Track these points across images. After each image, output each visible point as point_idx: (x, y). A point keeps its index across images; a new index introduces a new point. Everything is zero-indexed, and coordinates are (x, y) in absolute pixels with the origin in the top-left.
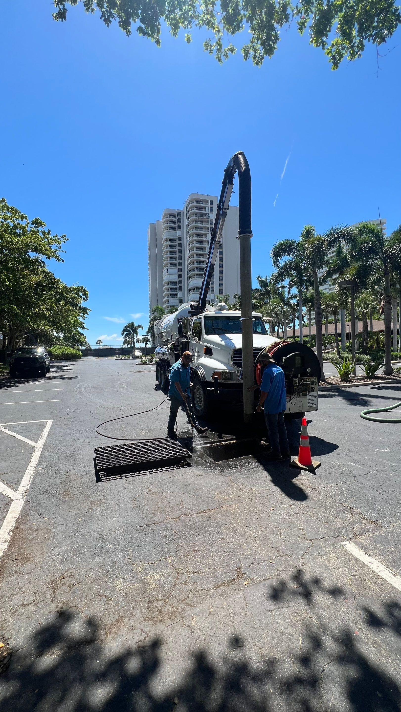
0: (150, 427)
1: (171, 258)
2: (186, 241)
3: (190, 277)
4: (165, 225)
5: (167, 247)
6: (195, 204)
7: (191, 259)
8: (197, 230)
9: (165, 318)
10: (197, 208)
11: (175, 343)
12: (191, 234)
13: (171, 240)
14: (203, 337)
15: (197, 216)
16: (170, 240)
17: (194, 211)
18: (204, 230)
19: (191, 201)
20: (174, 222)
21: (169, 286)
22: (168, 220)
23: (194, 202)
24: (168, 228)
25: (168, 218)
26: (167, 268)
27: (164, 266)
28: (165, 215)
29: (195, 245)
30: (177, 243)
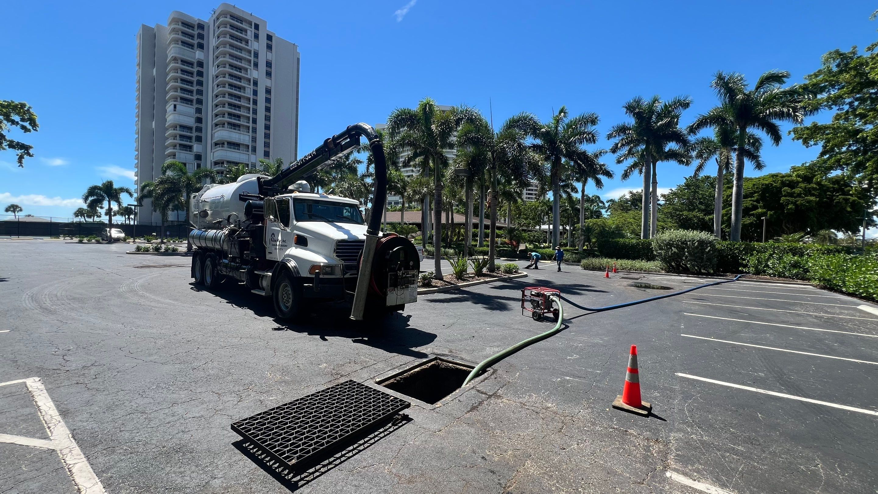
1: (183, 90)
2: (212, 71)
3: (216, 125)
4: (173, 36)
5: (175, 70)
6: (228, 19)
7: (219, 99)
8: (231, 59)
10: (233, 27)
12: (221, 61)
13: (184, 62)
15: (232, 39)
16: (182, 61)
17: (228, 29)
18: (243, 62)
19: (224, 14)
20: (192, 36)
21: (178, 132)
22: (180, 29)
23: (229, 16)
24: (180, 43)
25: (180, 27)
26: (175, 103)
27: (170, 98)
28: (175, 21)
29: (228, 79)
30: (195, 69)
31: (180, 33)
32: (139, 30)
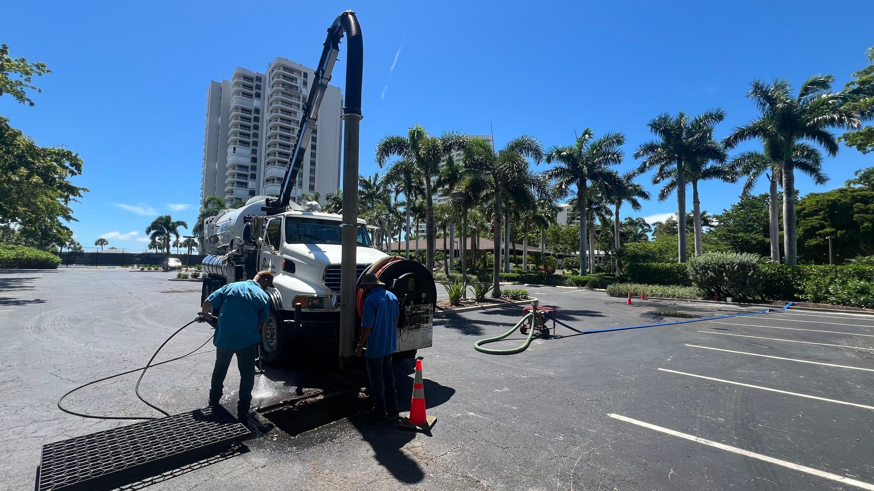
0: (179, 387)
1: (242, 134)
2: (267, 116)
3: (268, 163)
4: (236, 88)
5: (236, 117)
6: (282, 71)
7: (272, 140)
8: (283, 105)
9: (225, 214)
10: (285, 77)
11: (238, 251)
12: (274, 107)
13: (244, 110)
14: (282, 246)
15: (284, 87)
16: (242, 109)
17: (281, 79)
18: (293, 106)
19: (278, 66)
20: (251, 88)
21: (237, 171)
22: (241, 82)
23: (282, 68)
24: (241, 94)
25: (242, 80)
26: (235, 146)
27: (230, 142)
28: (238, 76)
29: (279, 122)
30: (252, 116)
31: (241, 86)
32: (209, 86)
